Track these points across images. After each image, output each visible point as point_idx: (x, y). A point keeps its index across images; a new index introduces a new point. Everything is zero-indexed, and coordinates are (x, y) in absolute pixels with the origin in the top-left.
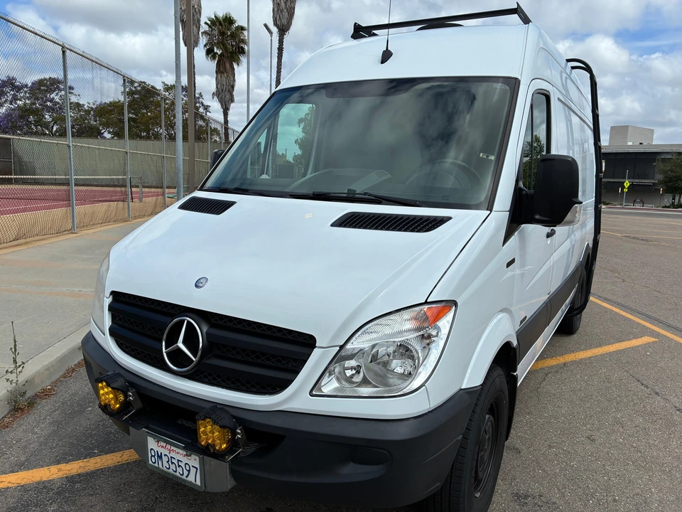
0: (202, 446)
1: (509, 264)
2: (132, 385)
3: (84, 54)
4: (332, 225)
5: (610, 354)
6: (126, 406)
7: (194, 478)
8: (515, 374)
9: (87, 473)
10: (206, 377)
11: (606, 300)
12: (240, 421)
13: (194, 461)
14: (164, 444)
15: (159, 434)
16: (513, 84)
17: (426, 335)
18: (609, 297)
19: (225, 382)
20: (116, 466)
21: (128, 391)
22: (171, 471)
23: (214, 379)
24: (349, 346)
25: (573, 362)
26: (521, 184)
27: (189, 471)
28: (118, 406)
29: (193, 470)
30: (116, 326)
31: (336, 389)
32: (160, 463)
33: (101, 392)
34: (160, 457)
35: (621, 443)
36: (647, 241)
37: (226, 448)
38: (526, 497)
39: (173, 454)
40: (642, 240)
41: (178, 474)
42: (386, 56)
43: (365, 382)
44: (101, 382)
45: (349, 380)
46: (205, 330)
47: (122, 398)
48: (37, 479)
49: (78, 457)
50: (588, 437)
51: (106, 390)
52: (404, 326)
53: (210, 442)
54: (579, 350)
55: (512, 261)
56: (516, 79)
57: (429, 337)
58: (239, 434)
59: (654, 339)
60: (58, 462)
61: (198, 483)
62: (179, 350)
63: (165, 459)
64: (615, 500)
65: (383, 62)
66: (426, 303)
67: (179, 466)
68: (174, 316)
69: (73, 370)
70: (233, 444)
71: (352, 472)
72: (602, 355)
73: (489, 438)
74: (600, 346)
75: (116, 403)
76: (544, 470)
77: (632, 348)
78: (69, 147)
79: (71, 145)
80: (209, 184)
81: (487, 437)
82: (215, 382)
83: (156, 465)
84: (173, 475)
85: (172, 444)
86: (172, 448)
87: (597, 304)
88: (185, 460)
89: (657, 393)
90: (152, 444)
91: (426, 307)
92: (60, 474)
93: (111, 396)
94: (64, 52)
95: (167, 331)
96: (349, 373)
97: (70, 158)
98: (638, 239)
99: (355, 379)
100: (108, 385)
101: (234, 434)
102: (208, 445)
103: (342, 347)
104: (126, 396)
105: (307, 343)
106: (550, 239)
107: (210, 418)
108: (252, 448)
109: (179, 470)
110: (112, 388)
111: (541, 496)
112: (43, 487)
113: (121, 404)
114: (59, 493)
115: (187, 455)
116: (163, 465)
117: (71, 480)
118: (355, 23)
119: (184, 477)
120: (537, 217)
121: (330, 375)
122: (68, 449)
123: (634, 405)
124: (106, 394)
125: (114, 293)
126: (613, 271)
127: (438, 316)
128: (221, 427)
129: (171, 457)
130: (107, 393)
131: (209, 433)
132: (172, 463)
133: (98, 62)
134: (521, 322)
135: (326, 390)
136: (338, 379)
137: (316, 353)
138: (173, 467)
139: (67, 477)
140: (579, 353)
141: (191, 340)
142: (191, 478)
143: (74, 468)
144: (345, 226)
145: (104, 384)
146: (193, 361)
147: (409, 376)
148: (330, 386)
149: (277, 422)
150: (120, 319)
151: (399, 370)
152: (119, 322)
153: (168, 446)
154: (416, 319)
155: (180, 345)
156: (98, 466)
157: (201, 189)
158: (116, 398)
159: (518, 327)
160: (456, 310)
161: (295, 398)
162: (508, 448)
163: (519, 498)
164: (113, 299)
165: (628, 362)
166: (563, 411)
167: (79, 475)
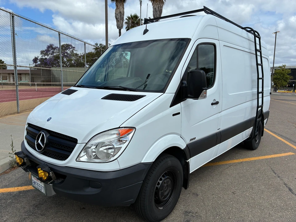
1: (174, 115)
3: (68, 35)
4: (102, 99)
5: (267, 159)
6: (24, 163)
7: (43, 191)
8: (187, 161)
10: (47, 154)
11: (281, 136)
13: (43, 184)
15: (34, 174)
18: (284, 135)
19: (52, 156)
21: (25, 158)
26: (185, 82)
29: (43, 188)
31: (86, 159)
35: (247, 196)
37: (47, 179)
38: (190, 213)
39: (38, 182)
41: (40, 189)
42: (146, 31)
43: (97, 158)
46: (46, 136)
47: (22, 161)
48: (9, 191)
50: (233, 192)
53: (42, 176)
54: (253, 157)
55: (178, 114)
56: (190, 39)
57: (122, 141)
58: (51, 174)
59: (293, 154)
60: (19, 186)
61: (44, 193)
62: (39, 144)
63: (36, 184)
64: (229, 218)
65: (144, 34)
66: (119, 128)
67: (40, 186)
68: (40, 131)
71: (90, 191)
72: (262, 160)
74: (264, 155)
75: (20, 162)
77: (280, 157)
78: (61, 71)
79: (62, 70)
81: (166, 185)
82: (49, 156)
83: (34, 186)
84: (38, 190)
88: (41, 184)
89: (279, 177)
90: (33, 178)
92: (18, 190)
94: (59, 34)
95: (37, 137)
97: (61, 75)
100: (17, 155)
101: (49, 174)
103: (87, 144)
104: (24, 160)
105: (74, 141)
106: (215, 106)
107: (41, 167)
108: (60, 181)
110: (19, 157)
111: (196, 213)
112: (10, 194)
113: (22, 163)
114: (14, 196)
115: (40, 182)
116: (36, 186)
117: (20, 192)
118: (145, 18)
120: (189, 95)
122: (24, 182)
123: (264, 181)
125: (28, 124)
127: (125, 133)
128: (43, 171)
131: (41, 173)
132: (38, 185)
134: (191, 140)
135: (82, 159)
137: (77, 145)
138: (38, 187)
139: (19, 191)
140: (251, 158)
144: (106, 99)
146: (43, 148)
148: (84, 158)
149: (64, 171)
152: (29, 134)
153: (36, 179)
155: (40, 142)
158: (20, 160)
159: (188, 142)
160: (135, 131)
161: (71, 162)
162: (194, 194)
163: (186, 213)
164: (28, 126)
165: (273, 163)
166: (228, 181)
167: (23, 191)
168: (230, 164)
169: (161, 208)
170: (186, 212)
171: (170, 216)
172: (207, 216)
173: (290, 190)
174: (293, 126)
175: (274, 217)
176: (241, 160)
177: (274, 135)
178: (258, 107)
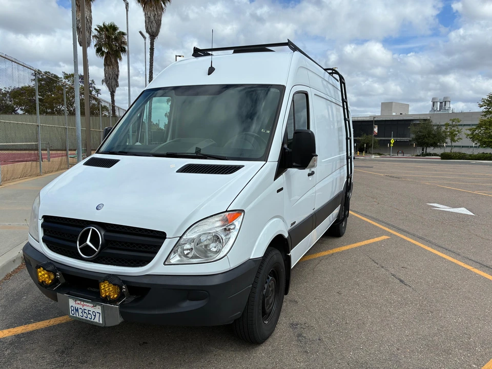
0: (103, 297)
1: (278, 191)
2: (59, 269)
3: (6, 57)
4: (177, 172)
5: (360, 247)
6: (55, 281)
7: (98, 320)
8: (289, 254)
9: (28, 333)
10: (104, 260)
11: (365, 216)
12: (124, 282)
13: (98, 309)
14: (79, 302)
15: (76, 297)
16: (282, 89)
17: (227, 229)
18: (368, 214)
19: (115, 262)
20: (46, 328)
21: (57, 272)
22: (84, 318)
23: (109, 261)
24: (184, 237)
25: (337, 253)
26: (286, 146)
27: (95, 316)
28: (50, 281)
29: (97, 315)
30: (46, 236)
31: (179, 261)
32: (77, 314)
33: (40, 274)
34: (77, 310)
35: (356, 294)
36: (399, 178)
37: (117, 297)
38: (297, 325)
39: (85, 307)
40: (396, 178)
41: (88, 319)
42: (211, 70)
43: (195, 257)
44: (39, 268)
45: (186, 256)
46: (103, 234)
47: (52, 277)
49: (21, 324)
50: (338, 293)
51: (43, 273)
52: (215, 225)
53: (107, 294)
54: (343, 245)
55: (282, 189)
56: (284, 86)
57: (229, 229)
58: (124, 289)
59: (388, 237)
60: (8, 328)
61: (101, 322)
62: (88, 246)
63: (80, 311)
64: (347, 323)
65: (209, 74)
66: (227, 211)
67: (89, 314)
68: (83, 227)
69: (11, 275)
70: (121, 295)
71: (188, 306)
72: (356, 248)
73: (272, 290)
74: (356, 243)
75: (49, 280)
76: (309, 311)
77: (374, 243)
80: (102, 149)
81: (271, 289)
82: (109, 263)
83: (75, 315)
84: (85, 320)
85: (84, 301)
86: (85, 303)
87: (359, 218)
88: (92, 309)
89: (383, 267)
90: (72, 303)
91: (227, 213)
92: (10, 334)
93: (46, 276)
95: (80, 236)
96: (186, 252)
98: (393, 177)
99: (190, 256)
100: (44, 269)
101: (121, 289)
102: (106, 296)
103: (181, 237)
104: (55, 275)
105: (162, 236)
106: (310, 178)
107: (107, 280)
108: (132, 299)
109: (89, 316)
110: (47, 271)
111: (305, 324)
113: (52, 280)
114: (11, 344)
115: (93, 306)
116: (79, 315)
117: (18, 336)
118: (195, 47)
119: (92, 320)
120: (294, 164)
121: (175, 253)
122: (13, 320)
123: (368, 274)
124: (42, 274)
125: (45, 217)
126: (373, 198)
127: (235, 218)
128: (114, 285)
129: (84, 309)
130: (44, 275)
131: (107, 289)
132: (85, 312)
133: (17, 61)
134: (292, 224)
135: (173, 261)
136: (180, 256)
137: (166, 242)
138: (85, 315)
139: (15, 335)
140: (341, 247)
141: (95, 240)
142: (96, 320)
143: (19, 330)
144: (184, 172)
145: (42, 269)
146: (96, 251)
147: (218, 252)
148: (175, 259)
149: (146, 281)
150: (49, 232)
151: (214, 250)
152: (49, 234)
153: (82, 303)
154: (222, 220)
155: (88, 242)
156: (34, 328)
157: (97, 152)
158: (49, 277)
159: (289, 228)
160: (244, 215)
161: (157, 267)
162: (291, 301)
163: (293, 326)
164: (44, 220)
165: (370, 251)
166: (326, 280)
167: (23, 334)
168: (319, 257)
169: (266, 322)
170: (292, 324)
171: (274, 333)
172: (320, 326)
173: (401, 281)
174: (375, 201)
175: (396, 315)
176: (331, 252)
177: (356, 215)
178: (348, 177)
